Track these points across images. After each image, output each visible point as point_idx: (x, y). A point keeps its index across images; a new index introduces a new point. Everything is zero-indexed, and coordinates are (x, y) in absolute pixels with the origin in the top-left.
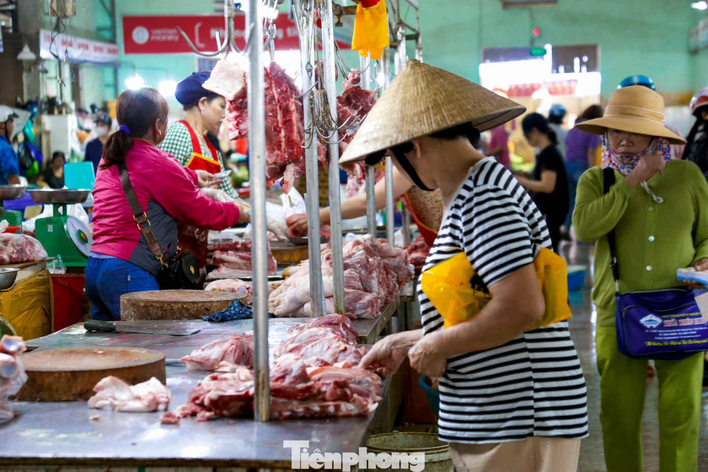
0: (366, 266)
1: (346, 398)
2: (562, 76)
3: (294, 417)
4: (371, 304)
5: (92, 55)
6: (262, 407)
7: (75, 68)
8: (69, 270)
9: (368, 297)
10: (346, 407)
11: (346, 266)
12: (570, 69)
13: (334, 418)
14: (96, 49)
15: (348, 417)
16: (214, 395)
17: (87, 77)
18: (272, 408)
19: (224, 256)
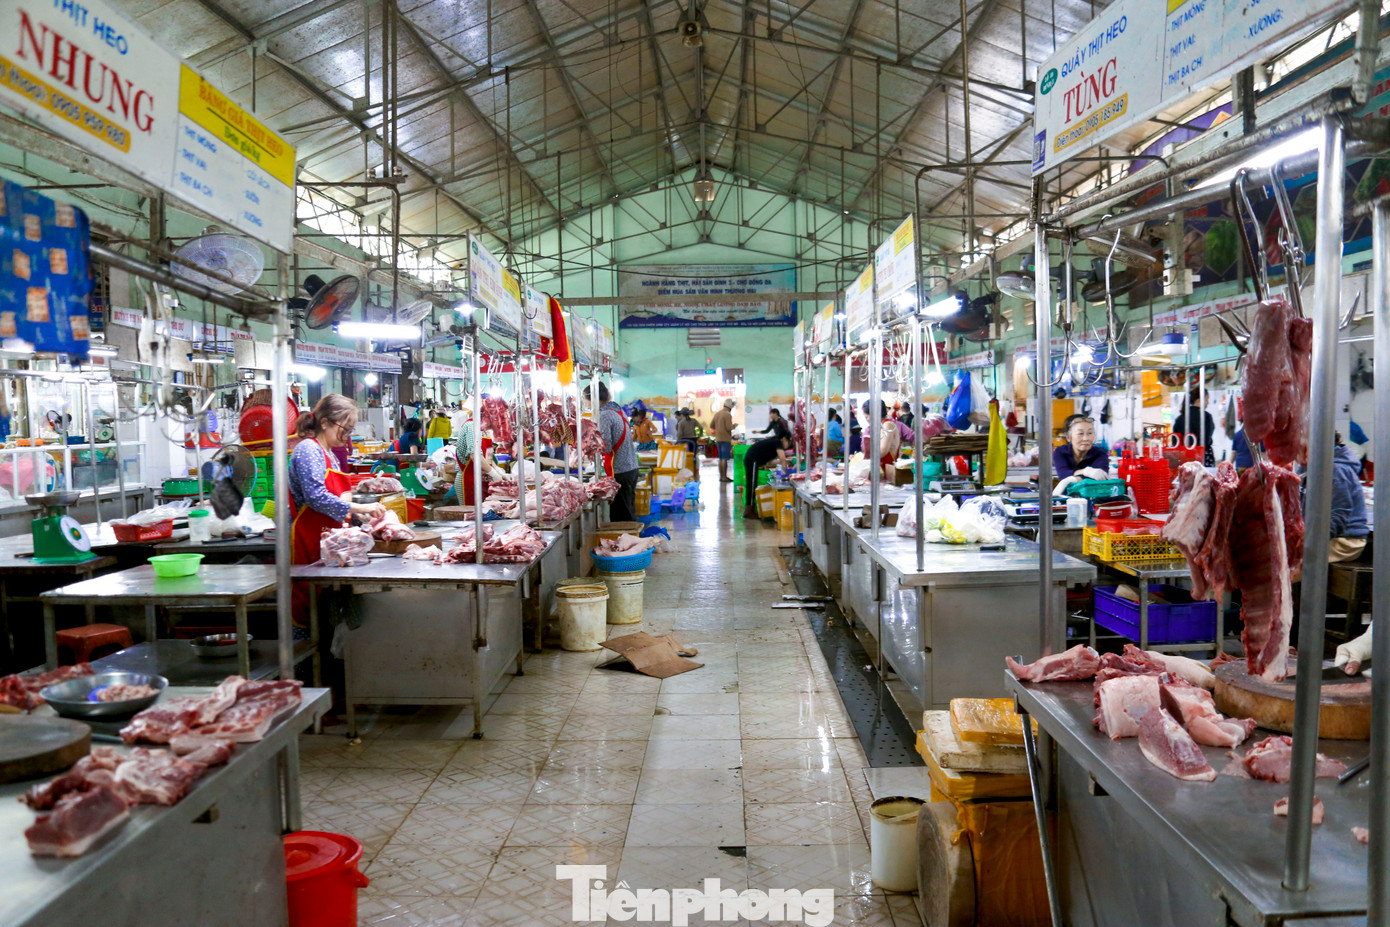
0: (558, 493)
1: (520, 554)
2: (728, 385)
3: (495, 562)
4: (559, 512)
5: (452, 374)
6: (480, 557)
7: (443, 381)
8: (418, 496)
9: (557, 509)
10: (519, 557)
11: (547, 494)
12: (733, 381)
13: (514, 562)
14: (446, 369)
15: (521, 562)
16: (458, 552)
17: (449, 387)
18: (485, 558)
19: (495, 489)
